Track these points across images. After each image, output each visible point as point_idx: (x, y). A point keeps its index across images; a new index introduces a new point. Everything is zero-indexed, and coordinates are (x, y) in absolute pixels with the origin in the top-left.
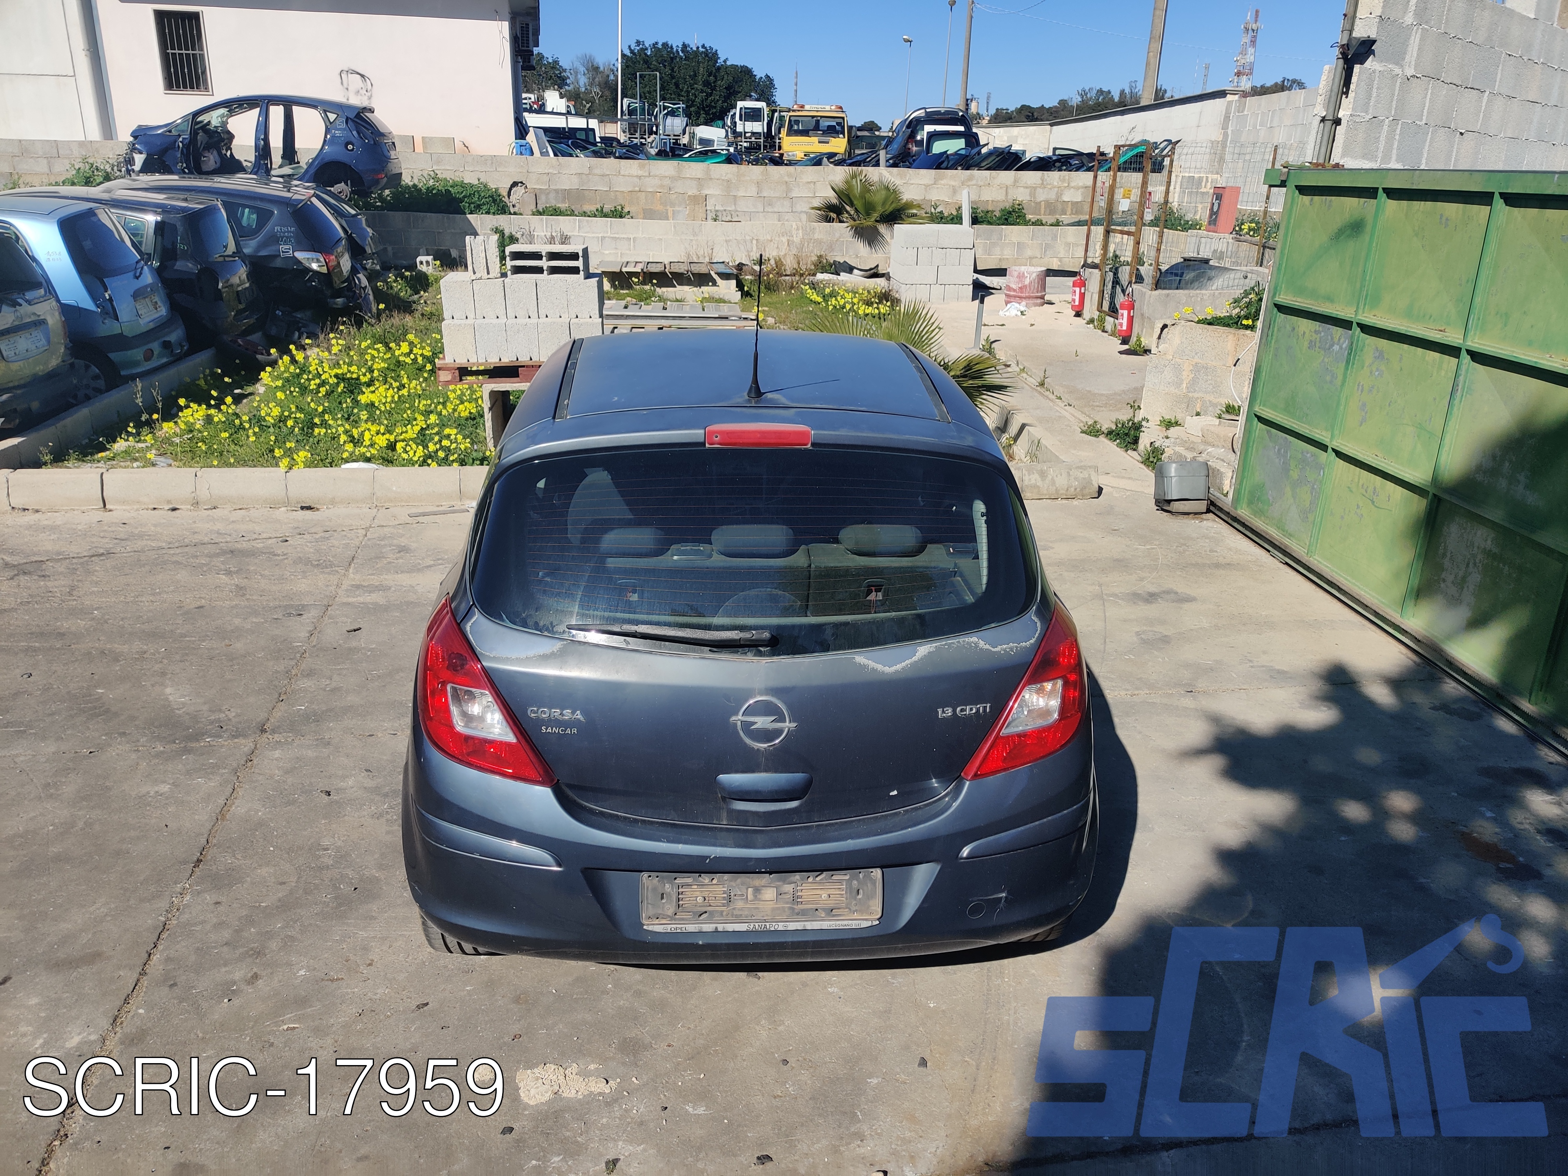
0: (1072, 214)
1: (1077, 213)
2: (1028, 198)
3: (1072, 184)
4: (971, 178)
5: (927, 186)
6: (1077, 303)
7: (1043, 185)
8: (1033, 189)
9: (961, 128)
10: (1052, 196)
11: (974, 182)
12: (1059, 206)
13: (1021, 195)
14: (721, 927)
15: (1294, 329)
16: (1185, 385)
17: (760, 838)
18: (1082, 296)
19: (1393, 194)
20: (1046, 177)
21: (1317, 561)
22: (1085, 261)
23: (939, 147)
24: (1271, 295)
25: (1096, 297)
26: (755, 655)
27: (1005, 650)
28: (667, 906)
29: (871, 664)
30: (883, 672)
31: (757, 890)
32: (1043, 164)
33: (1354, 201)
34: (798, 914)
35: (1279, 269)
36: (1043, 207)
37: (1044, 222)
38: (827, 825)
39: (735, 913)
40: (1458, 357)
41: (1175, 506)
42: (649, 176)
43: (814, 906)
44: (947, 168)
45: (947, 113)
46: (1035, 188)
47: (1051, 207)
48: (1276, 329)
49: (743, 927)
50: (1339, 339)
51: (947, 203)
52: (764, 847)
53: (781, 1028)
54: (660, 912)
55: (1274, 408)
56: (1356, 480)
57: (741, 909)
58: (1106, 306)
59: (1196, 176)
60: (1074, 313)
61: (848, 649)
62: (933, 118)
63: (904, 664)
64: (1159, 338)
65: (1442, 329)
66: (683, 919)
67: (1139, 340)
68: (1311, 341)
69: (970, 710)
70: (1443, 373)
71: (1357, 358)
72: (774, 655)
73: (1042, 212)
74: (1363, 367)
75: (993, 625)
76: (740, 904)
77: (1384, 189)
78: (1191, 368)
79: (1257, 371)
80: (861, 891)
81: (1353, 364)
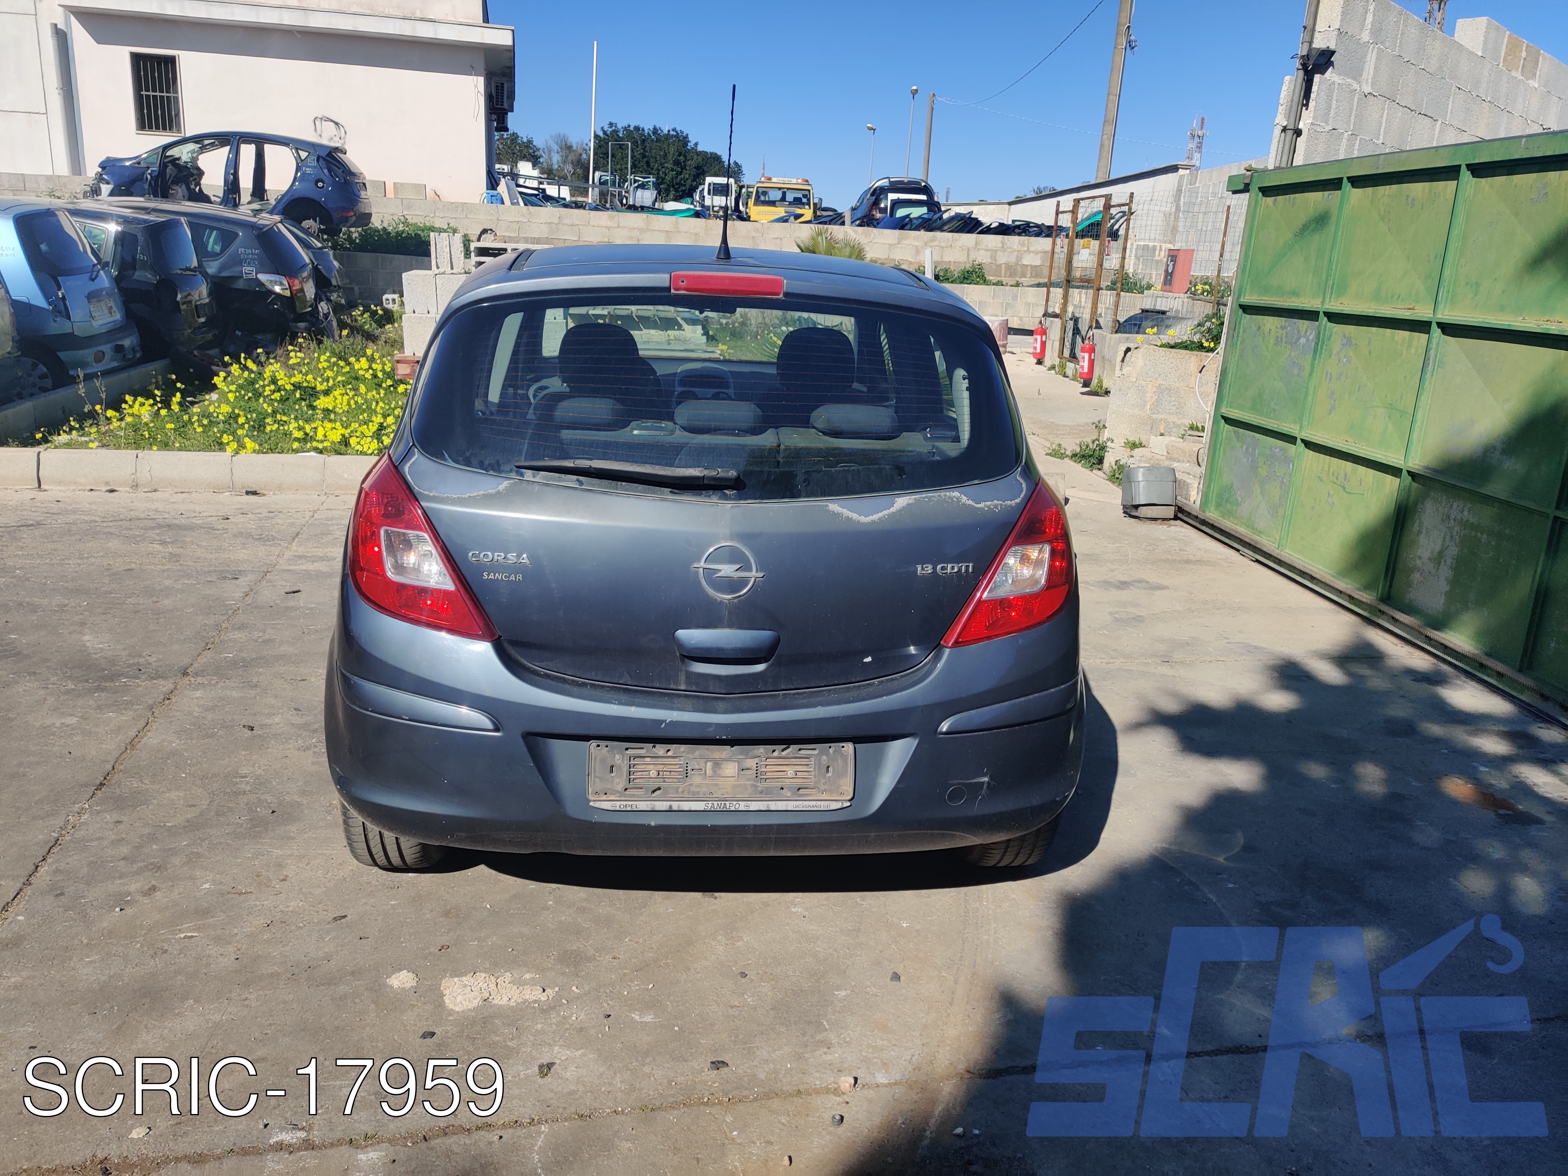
0: (1031, 277)
1: (1036, 276)
2: (989, 260)
3: (1032, 249)
4: (933, 240)
5: (890, 245)
6: (1038, 351)
7: (1003, 249)
8: (994, 252)
9: (924, 197)
10: (1012, 259)
11: (936, 243)
12: (1020, 269)
13: (982, 257)
14: (675, 806)
15: (1259, 328)
16: (1148, 407)
17: (721, 705)
18: (1043, 344)
19: (1358, 181)
20: (1006, 241)
21: (1288, 554)
22: (1046, 311)
23: (901, 213)
24: (1236, 297)
25: (1057, 345)
26: (720, 498)
27: (989, 507)
28: (617, 780)
29: (846, 512)
30: (859, 522)
31: (717, 764)
32: (1003, 230)
33: (1319, 195)
34: (761, 793)
35: (1243, 271)
36: (1003, 269)
37: (1004, 283)
38: (795, 694)
39: (693, 789)
40: (1428, 332)
41: (1143, 512)
42: (619, 227)
43: (779, 785)
44: (910, 230)
45: (910, 182)
46: (996, 251)
47: (1011, 270)
48: (1241, 330)
49: (700, 806)
50: (1306, 332)
51: (911, 263)
52: (725, 712)
53: (740, 944)
54: (609, 787)
55: (1241, 407)
56: (1327, 469)
57: (699, 786)
58: (1067, 353)
59: (1151, 244)
60: (1035, 361)
61: (821, 496)
62: (896, 187)
63: (880, 515)
64: (1123, 361)
65: (1411, 307)
66: (634, 796)
67: (1100, 381)
68: (1277, 337)
69: (951, 568)
70: (1413, 351)
71: (1324, 347)
72: (740, 499)
73: (1003, 273)
74: (1330, 356)
75: (976, 482)
76: (696, 779)
77: (1349, 178)
78: (1155, 389)
79: (1224, 373)
80: (831, 769)
81: (1321, 353)
